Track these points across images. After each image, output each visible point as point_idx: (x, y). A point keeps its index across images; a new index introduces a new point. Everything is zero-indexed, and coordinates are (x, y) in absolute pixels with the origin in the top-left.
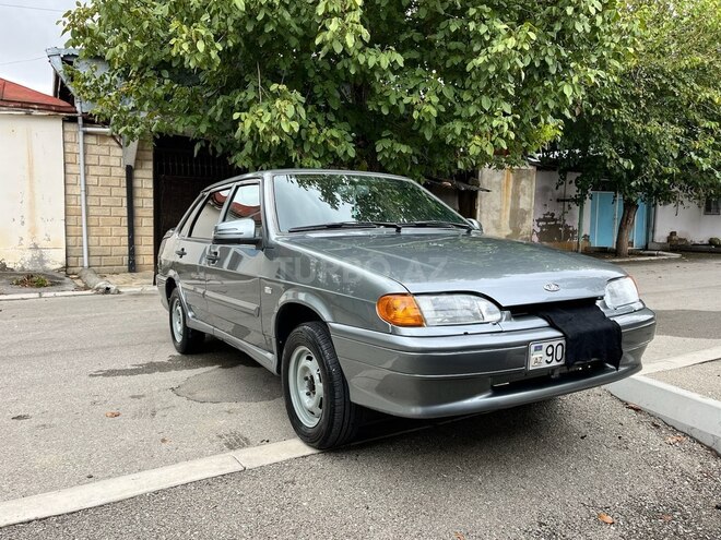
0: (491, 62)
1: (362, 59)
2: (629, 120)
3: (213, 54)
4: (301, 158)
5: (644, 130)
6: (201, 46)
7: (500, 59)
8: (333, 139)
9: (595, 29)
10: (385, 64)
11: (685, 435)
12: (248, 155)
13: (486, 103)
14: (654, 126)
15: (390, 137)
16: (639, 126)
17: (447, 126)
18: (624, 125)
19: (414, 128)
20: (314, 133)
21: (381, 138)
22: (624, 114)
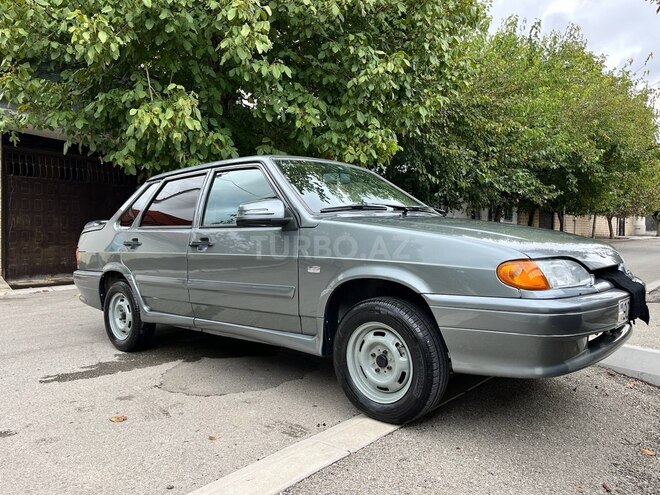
0: (371, 81)
1: (256, 68)
2: (435, 143)
3: (114, 47)
4: (187, 158)
5: (447, 152)
6: (103, 37)
7: (378, 79)
8: (218, 141)
9: (443, 64)
10: (277, 75)
11: (636, 380)
12: (130, 153)
13: (361, 119)
14: (454, 149)
15: (270, 144)
16: (444, 148)
17: (324, 136)
18: (432, 148)
19: (292, 136)
20: (201, 135)
21: (261, 144)
22: (433, 138)
